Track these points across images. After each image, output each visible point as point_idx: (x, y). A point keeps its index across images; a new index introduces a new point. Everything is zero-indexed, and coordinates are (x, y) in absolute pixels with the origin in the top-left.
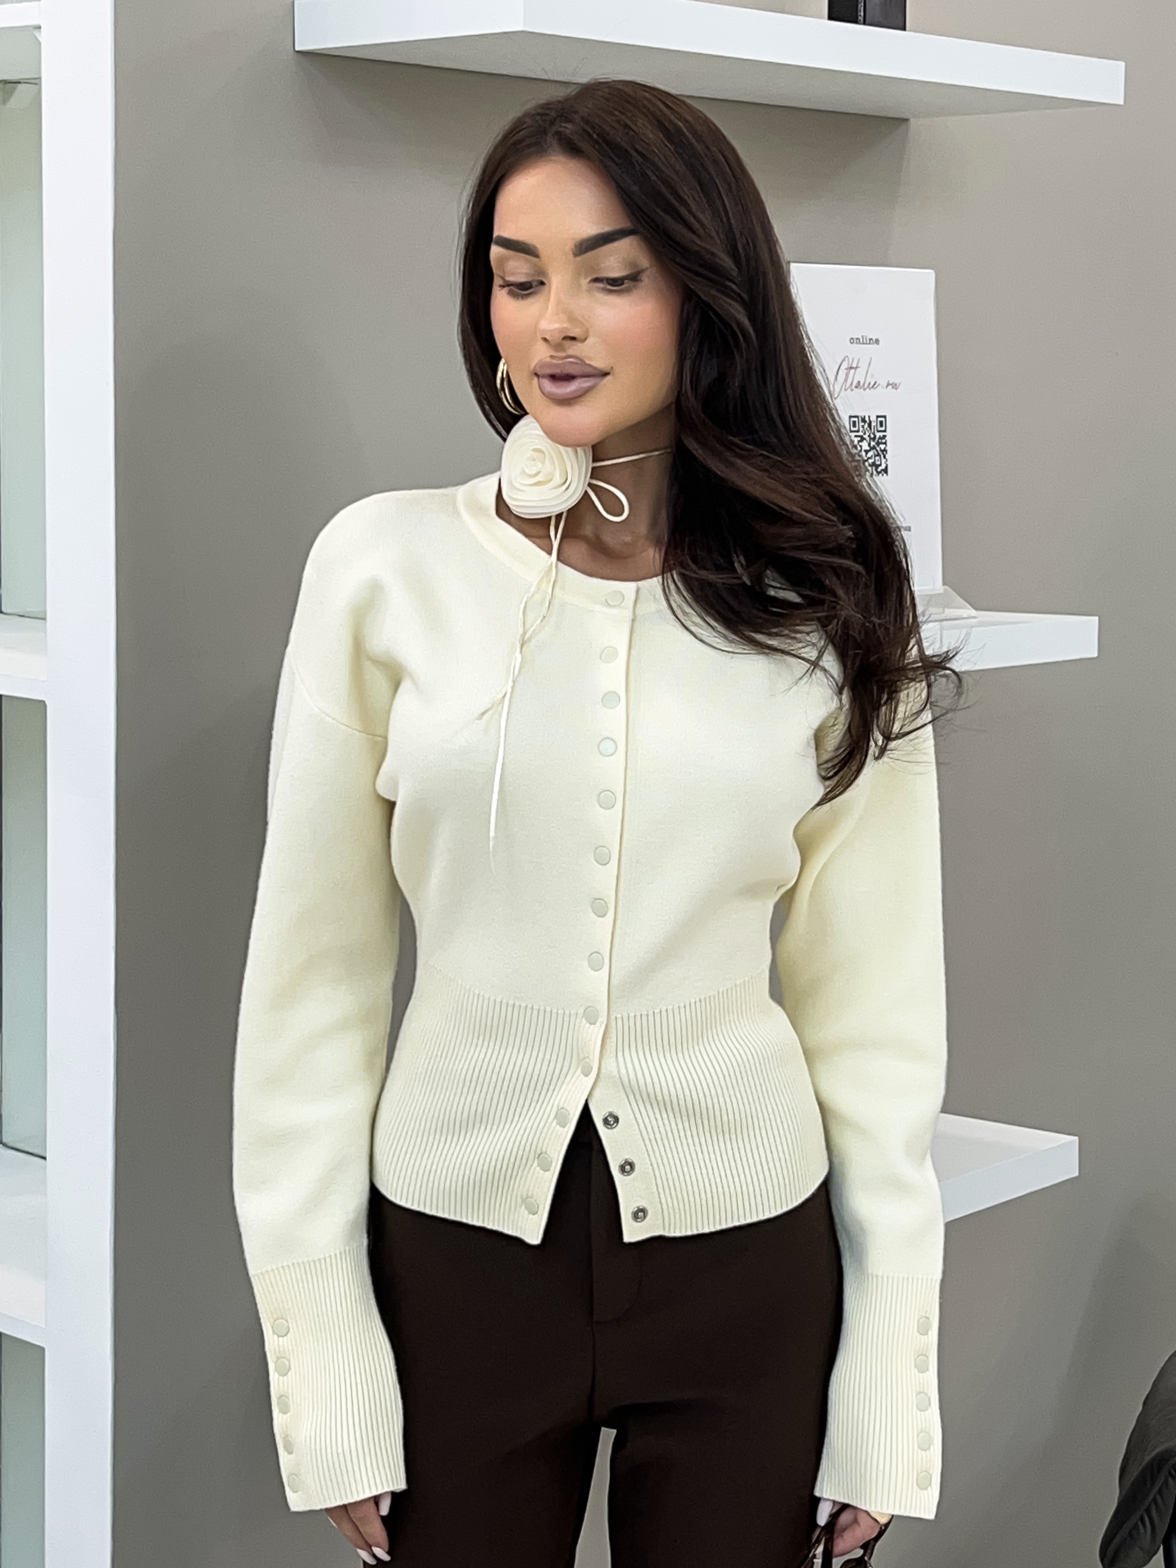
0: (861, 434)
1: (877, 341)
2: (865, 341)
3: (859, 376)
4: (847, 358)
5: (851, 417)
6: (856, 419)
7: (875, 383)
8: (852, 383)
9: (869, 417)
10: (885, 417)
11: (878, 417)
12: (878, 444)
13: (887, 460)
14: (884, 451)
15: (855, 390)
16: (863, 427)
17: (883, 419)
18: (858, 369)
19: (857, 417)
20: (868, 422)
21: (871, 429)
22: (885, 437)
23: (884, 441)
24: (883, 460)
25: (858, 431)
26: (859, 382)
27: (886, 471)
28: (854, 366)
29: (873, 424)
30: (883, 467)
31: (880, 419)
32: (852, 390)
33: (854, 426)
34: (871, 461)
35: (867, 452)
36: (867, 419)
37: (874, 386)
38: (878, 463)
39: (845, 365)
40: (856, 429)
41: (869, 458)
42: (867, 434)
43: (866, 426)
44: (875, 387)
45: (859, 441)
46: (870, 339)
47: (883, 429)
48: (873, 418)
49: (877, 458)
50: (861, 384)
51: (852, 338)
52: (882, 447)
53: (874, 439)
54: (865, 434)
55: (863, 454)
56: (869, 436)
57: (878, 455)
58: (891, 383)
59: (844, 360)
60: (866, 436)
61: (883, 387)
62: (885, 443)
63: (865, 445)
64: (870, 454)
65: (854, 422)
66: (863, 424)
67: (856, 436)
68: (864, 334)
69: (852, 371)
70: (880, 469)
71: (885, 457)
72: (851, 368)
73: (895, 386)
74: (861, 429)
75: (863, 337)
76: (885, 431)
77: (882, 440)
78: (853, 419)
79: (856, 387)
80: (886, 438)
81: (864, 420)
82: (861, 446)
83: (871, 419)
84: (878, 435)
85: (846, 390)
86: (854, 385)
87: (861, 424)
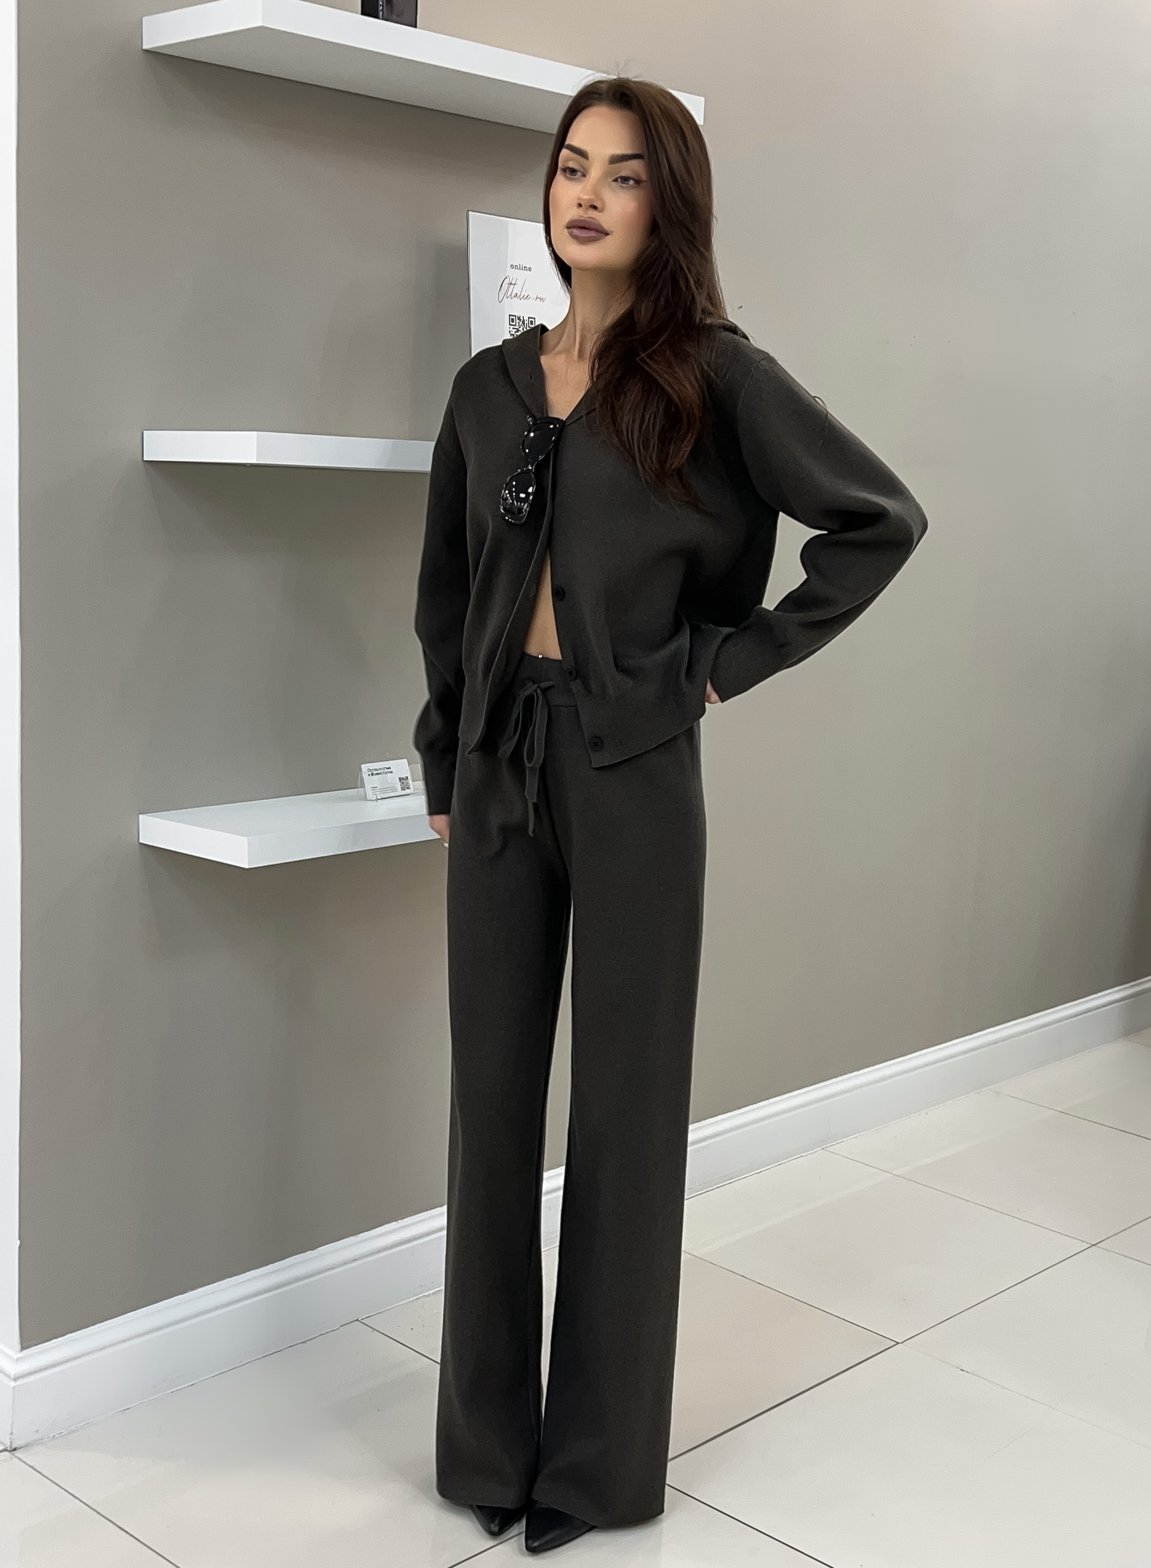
1: (530, 269)
2: (521, 268)
3: (517, 290)
4: (508, 277)
5: (510, 315)
6: (514, 318)
7: (528, 296)
8: (512, 293)
9: (523, 317)
10: (534, 318)
11: (529, 318)
15: (514, 298)
16: (519, 323)
18: (516, 285)
19: (515, 316)
20: (522, 320)
21: (524, 325)
25: (515, 325)
26: (516, 294)
28: (513, 283)
31: (530, 320)
32: (511, 298)
33: (513, 322)
36: (522, 318)
37: (526, 298)
39: (506, 282)
40: (514, 324)
43: (521, 323)
44: (528, 298)
46: (525, 267)
50: (518, 295)
51: (512, 265)
58: (539, 297)
59: (506, 278)
61: (533, 299)
65: (512, 319)
66: (519, 321)
69: (512, 286)
72: (511, 284)
73: (542, 299)
74: (517, 324)
75: (520, 265)
79: (515, 297)
81: (519, 319)
83: (524, 318)
85: (507, 298)
86: (513, 295)
87: (518, 321)
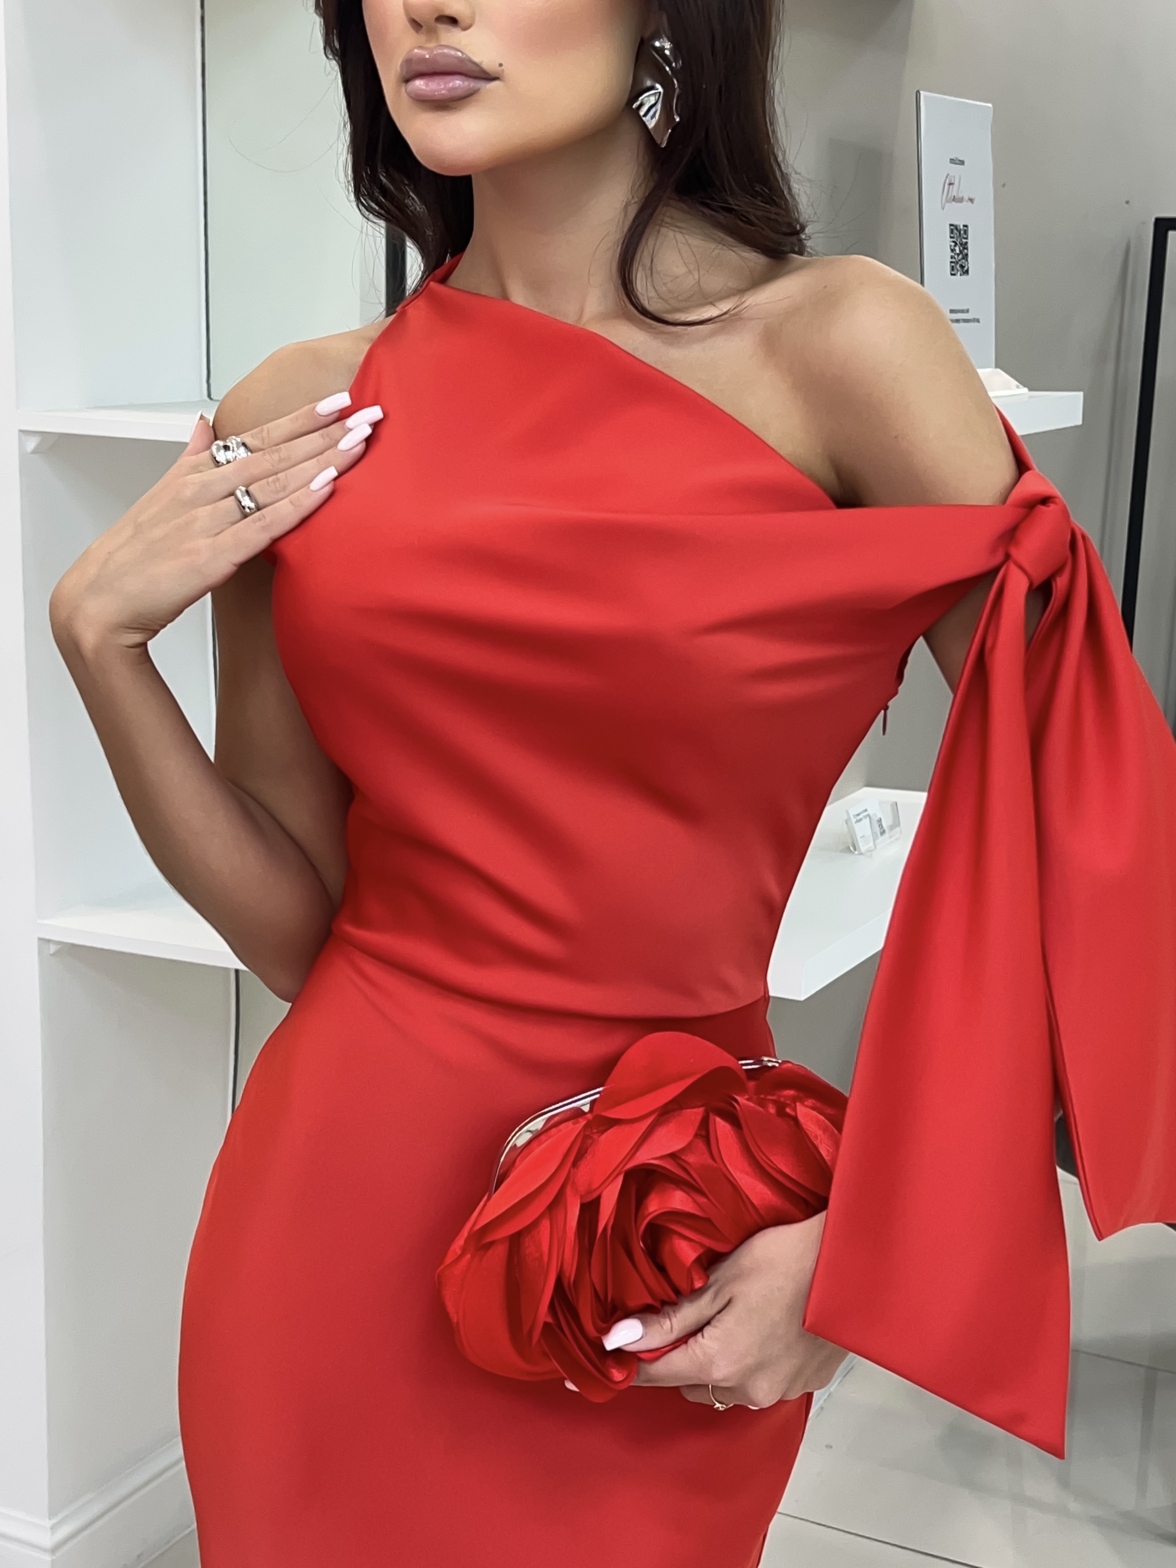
0: (955, 240)
1: (962, 163)
2: (957, 162)
3: (954, 191)
4: (948, 175)
5: (951, 225)
7: (962, 197)
8: (951, 196)
9: (960, 226)
10: (968, 227)
12: (964, 248)
13: (968, 263)
14: (967, 255)
15: (954, 203)
16: (956, 234)
17: (965, 228)
18: (954, 185)
19: (954, 225)
20: (959, 230)
21: (960, 236)
22: (966, 243)
23: (966, 247)
24: (966, 263)
26: (954, 196)
27: (967, 272)
28: (952, 182)
29: (962, 232)
30: (965, 269)
32: (951, 202)
33: (952, 233)
34: (960, 263)
35: (958, 255)
36: (958, 227)
37: (961, 200)
38: (963, 265)
39: (947, 182)
40: (952, 235)
41: (960, 260)
42: (959, 240)
43: (958, 234)
45: (955, 246)
46: (960, 161)
47: (965, 236)
48: (962, 227)
49: (963, 261)
51: (951, 159)
52: (966, 251)
53: (961, 244)
54: (957, 240)
55: (956, 256)
56: (959, 242)
57: (963, 258)
58: (972, 197)
59: (947, 177)
60: (958, 243)
61: (966, 202)
62: (967, 249)
63: (957, 249)
64: (961, 256)
65: (952, 230)
67: (953, 242)
68: (956, 156)
69: (951, 187)
70: (964, 271)
71: (967, 261)
72: (950, 184)
73: (971, 200)
74: (956, 236)
75: (956, 158)
76: (966, 238)
77: (965, 246)
78: (952, 227)
79: (954, 199)
80: (969, 246)
82: (955, 250)
84: (964, 241)
85: (948, 202)
86: (953, 197)
87: (955, 231)
